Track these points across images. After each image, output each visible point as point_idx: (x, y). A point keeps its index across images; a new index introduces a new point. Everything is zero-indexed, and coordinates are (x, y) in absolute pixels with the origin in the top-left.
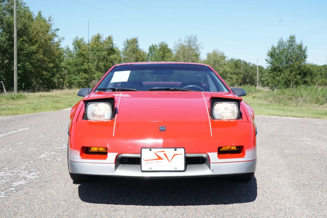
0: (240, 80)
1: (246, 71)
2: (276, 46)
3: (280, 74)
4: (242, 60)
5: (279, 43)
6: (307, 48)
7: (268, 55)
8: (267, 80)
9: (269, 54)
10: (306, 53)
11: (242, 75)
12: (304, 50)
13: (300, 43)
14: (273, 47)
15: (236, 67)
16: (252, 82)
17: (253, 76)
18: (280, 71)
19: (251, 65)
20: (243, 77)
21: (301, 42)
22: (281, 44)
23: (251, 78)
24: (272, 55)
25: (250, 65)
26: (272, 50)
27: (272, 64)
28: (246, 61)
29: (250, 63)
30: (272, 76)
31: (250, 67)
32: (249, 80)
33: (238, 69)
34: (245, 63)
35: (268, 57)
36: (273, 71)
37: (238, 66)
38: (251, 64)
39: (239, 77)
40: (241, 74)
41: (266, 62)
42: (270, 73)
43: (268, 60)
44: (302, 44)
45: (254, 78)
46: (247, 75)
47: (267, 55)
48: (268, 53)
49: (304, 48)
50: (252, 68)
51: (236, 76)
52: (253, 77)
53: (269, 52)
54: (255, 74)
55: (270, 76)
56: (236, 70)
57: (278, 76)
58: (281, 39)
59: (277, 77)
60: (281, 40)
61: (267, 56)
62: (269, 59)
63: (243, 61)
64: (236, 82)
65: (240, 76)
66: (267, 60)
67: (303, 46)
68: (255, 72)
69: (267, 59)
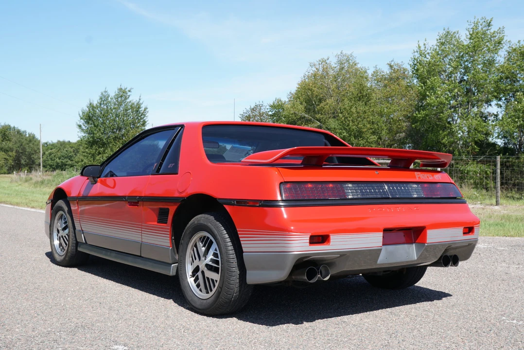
0: (11, 162)
1: (22, 145)
2: (95, 103)
3: (104, 151)
4: (12, 126)
5: (101, 98)
6: (147, 110)
7: (81, 119)
8: (82, 161)
9: (84, 116)
10: (144, 119)
11: (14, 154)
12: (142, 112)
13: (138, 100)
14: (90, 104)
15: (4, 139)
16: (31, 166)
17: (33, 154)
18: (104, 145)
19: (28, 136)
20: (16, 156)
21: (140, 99)
22: (104, 99)
23: (30, 158)
24: (89, 118)
25: (26, 135)
26: (89, 110)
27: (89, 134)
28: (19, 128)
29: (25, 132)
30: (90, 154)
31: (26, 140)
32: (25, 161)
33: (6, 142)
34: (19, 132)
35: (82, 120)
36: (91, 146)
37: (8, 137)
38: (27, 133)
39: (10, 156)
40: (12, 150)
41: (78, 130)
42: (87, 148)
43: (83, 127)
44: (141, 102)
45: (34, 158)
46: (22, 153)
47: (79, 118)
48: (81, 114)
49: (142, 109)
50: (30, 141)
51: (3, 153)
52: (32, 156)
53: (83, 113)
54: (35, 151)
55: (87, 153)
56: (4, 143)
57: (99, 153)
58: (106, 92)
59: (98, 155)
60: (104, 94)
61: (79, 120)
62: (84, 125)
63: (14, 127)
64: (4, 164)
65: (10, 153)
66: (80, 126)
67: (141, 106)
68: (36, 149)
69: (81, 124)
